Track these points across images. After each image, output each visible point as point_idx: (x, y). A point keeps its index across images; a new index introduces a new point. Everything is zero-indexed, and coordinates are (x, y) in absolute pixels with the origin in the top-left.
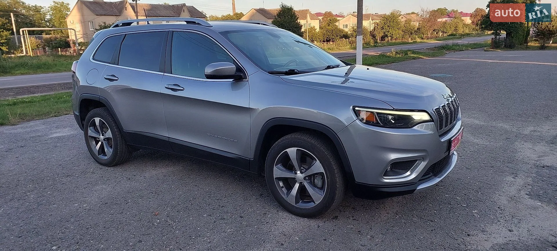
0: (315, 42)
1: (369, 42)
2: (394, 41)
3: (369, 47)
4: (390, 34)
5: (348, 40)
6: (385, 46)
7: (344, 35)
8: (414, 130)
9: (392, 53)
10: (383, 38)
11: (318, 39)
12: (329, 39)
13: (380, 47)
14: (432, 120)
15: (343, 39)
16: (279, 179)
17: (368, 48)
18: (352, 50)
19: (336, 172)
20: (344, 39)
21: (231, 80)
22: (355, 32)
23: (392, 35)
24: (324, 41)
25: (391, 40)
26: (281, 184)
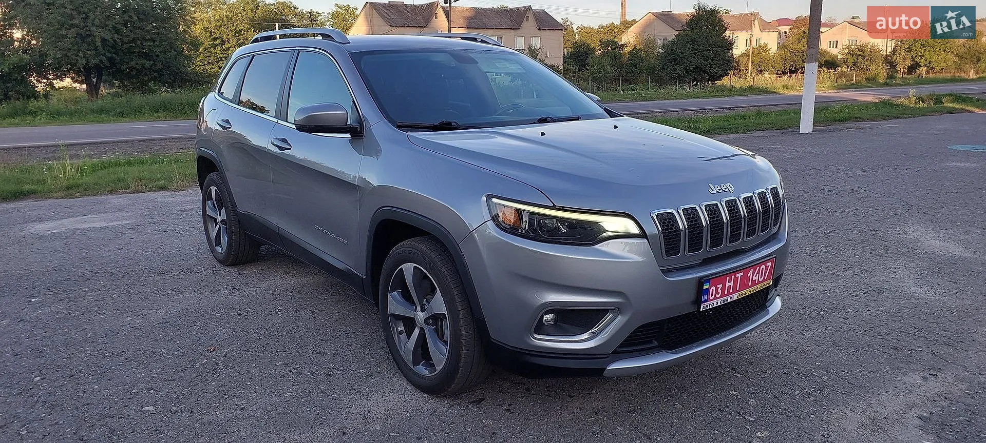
0: (766, 73)
1: (876, 75)
2: (931, 76)
3: (874, 86)
4: (926, 60)
5: (834, 70)
6: (909, 84)
7: (827, 62)
8: (598, 250)
9: (909, 99)
10: (912, 69)
11: (771, 68)
12: (795, 68)
13: (896, 86)
14: (643, 235)
15: (823, 68)
16: (397, 317)
17: (869, 87)
18: (833, 91)
19: (461, 316)
20: (825, 69)
21: (348, 135)
22: (852, 57)
23: (929, 63)
24: (784, 73)
25: (928, 72)
26: (401, 328)
